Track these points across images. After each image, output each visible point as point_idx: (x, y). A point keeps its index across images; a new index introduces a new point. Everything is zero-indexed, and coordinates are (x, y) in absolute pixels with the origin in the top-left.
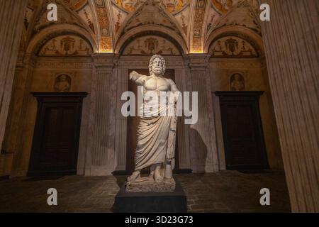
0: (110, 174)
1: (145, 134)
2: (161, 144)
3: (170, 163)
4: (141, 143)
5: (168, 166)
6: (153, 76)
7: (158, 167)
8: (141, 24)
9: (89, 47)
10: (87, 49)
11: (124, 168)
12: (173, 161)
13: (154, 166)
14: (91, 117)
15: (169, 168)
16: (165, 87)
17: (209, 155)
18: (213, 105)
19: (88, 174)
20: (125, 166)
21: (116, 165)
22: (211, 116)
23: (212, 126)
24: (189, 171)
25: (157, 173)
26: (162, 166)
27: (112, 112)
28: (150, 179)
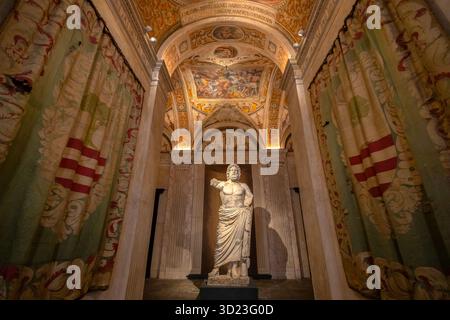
0: (184, 277)
1: (224, 233)
2: (237, 244)
3: (245, 262)
4: (220, 242)
5: (243, 264)
6: (229, 181)
7: (235, 266)
8: (218, 121)
9: (167, 143)
10: (165, 145)
11: (198, 272)
12: (248, 260)
13: (231, 264)
14: (168, 214)
15: (245, 267)
16: (240, 192)
17: (290, 259)
18: (293, 202)
19: (162, 276)
20: (200, 269)
21: (190, 268)
22: (291, 214)
23: (292, 225)
24: (268, 277)
25: (234, 271)
26: (239, 264)
27: (188, 210)
28: (228, 276)
